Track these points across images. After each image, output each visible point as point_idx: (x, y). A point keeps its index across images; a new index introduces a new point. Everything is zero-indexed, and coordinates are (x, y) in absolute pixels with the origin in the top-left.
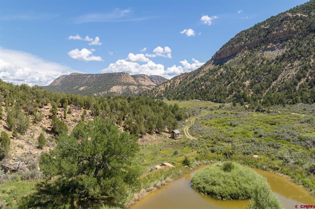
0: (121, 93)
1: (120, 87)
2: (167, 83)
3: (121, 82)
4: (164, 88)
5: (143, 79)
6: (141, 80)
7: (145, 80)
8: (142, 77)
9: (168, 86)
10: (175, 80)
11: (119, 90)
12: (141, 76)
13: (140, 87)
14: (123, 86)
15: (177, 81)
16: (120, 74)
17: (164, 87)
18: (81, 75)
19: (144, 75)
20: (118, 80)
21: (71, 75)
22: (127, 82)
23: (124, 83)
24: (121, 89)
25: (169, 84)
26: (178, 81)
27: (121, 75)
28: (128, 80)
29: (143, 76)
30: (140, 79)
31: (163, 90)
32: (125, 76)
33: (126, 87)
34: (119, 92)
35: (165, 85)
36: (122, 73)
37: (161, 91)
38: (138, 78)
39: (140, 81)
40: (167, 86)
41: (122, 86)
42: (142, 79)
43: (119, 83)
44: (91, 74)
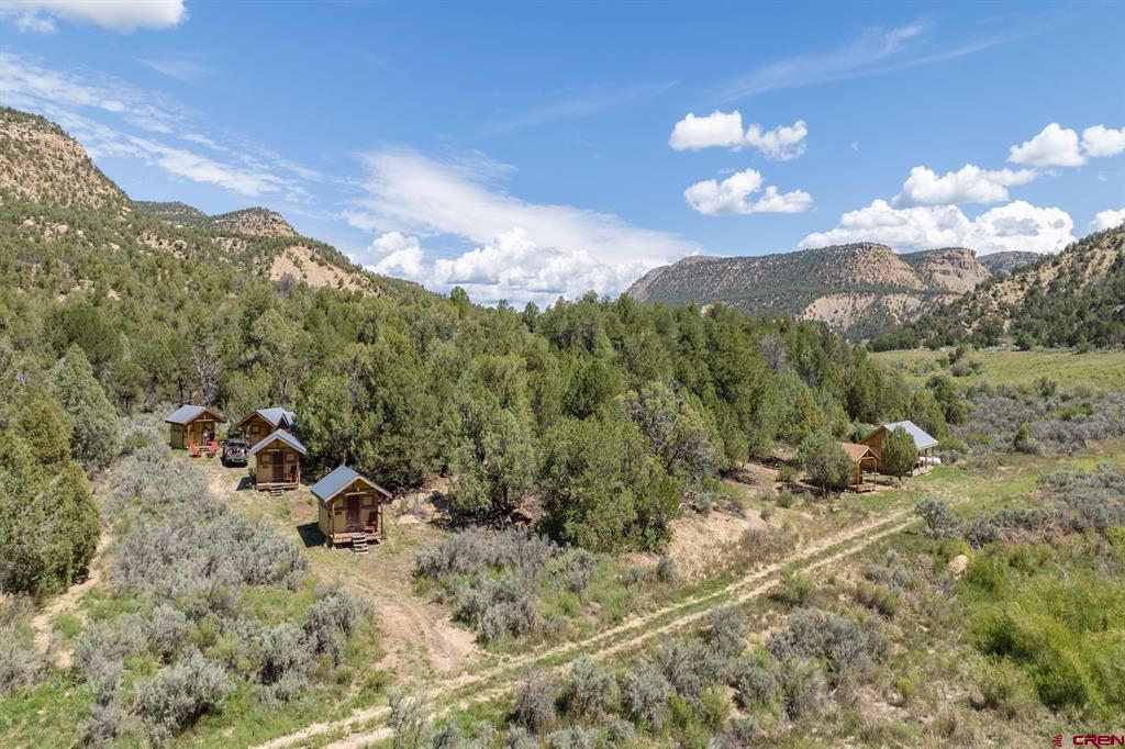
0: (846, 325)
1: (847, 300)
2: (1037, 268)
3: (854, 281)
4: (1021, 294)
5: (951, 269)
6: (944, 272)
7: (962, 271)
8: (949, 258)
9: (1044, 285)
10: (1089, 254)
11: (841, 312)
12: (946, 255)
13: (935, 299)
14: (858, 296)
15: (1098, 256)
16: (851, 252)
17: (1022, 289)
18: (710, 263)
19: (960, 251)
20: (842, 275)
21: (681, 266)
22: (880, 279)
23: (867, 284)
24: (850, 308)
25: (1048, 275)
26: (1104, 257)
27: (854, 255)
28: (883, 272)
29: (955, 253)
30: (939, 267)
31: (1012, 302)
32: (871, 258)
33: (871, 300)
34: (841, 322)
35: (1024, 280)
36: (860, 246)
37: (1003, 307)
38: (933, 266)
39: (938, 277)
40: (1038, 282)
41: (855, 299)
42: (948, 266)
43: (843, 285)
44: (745, 259)
